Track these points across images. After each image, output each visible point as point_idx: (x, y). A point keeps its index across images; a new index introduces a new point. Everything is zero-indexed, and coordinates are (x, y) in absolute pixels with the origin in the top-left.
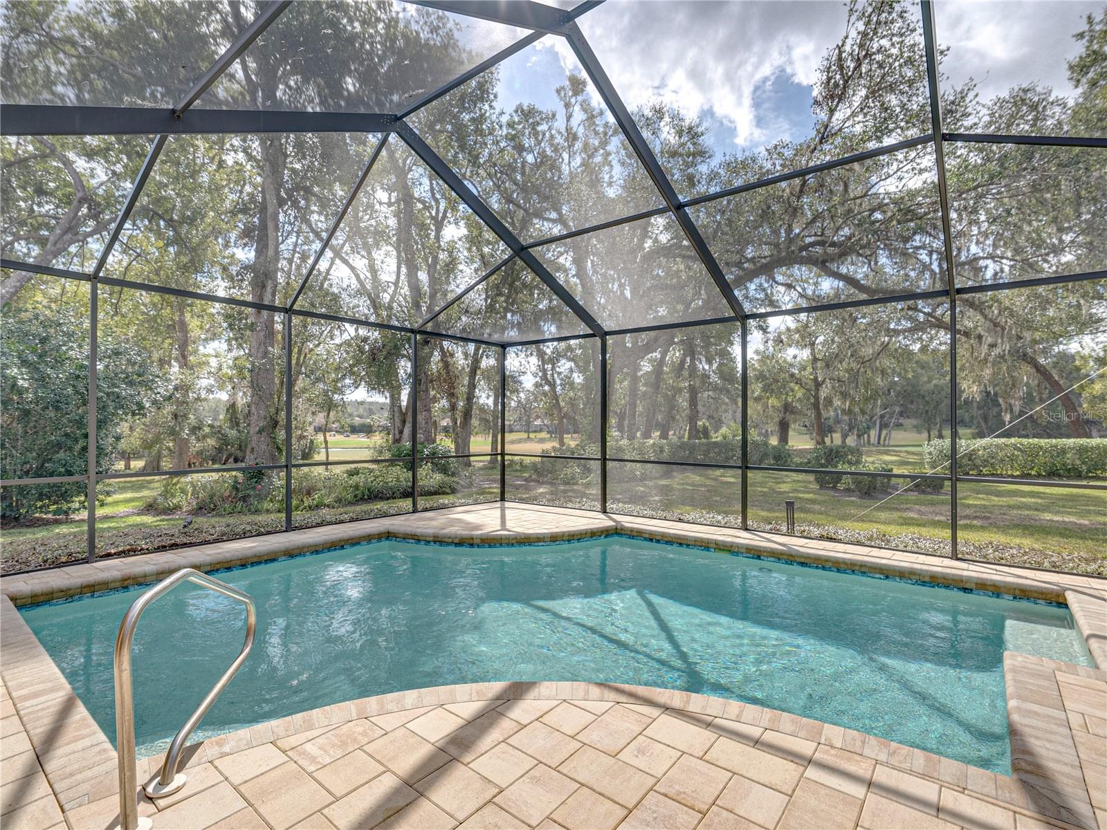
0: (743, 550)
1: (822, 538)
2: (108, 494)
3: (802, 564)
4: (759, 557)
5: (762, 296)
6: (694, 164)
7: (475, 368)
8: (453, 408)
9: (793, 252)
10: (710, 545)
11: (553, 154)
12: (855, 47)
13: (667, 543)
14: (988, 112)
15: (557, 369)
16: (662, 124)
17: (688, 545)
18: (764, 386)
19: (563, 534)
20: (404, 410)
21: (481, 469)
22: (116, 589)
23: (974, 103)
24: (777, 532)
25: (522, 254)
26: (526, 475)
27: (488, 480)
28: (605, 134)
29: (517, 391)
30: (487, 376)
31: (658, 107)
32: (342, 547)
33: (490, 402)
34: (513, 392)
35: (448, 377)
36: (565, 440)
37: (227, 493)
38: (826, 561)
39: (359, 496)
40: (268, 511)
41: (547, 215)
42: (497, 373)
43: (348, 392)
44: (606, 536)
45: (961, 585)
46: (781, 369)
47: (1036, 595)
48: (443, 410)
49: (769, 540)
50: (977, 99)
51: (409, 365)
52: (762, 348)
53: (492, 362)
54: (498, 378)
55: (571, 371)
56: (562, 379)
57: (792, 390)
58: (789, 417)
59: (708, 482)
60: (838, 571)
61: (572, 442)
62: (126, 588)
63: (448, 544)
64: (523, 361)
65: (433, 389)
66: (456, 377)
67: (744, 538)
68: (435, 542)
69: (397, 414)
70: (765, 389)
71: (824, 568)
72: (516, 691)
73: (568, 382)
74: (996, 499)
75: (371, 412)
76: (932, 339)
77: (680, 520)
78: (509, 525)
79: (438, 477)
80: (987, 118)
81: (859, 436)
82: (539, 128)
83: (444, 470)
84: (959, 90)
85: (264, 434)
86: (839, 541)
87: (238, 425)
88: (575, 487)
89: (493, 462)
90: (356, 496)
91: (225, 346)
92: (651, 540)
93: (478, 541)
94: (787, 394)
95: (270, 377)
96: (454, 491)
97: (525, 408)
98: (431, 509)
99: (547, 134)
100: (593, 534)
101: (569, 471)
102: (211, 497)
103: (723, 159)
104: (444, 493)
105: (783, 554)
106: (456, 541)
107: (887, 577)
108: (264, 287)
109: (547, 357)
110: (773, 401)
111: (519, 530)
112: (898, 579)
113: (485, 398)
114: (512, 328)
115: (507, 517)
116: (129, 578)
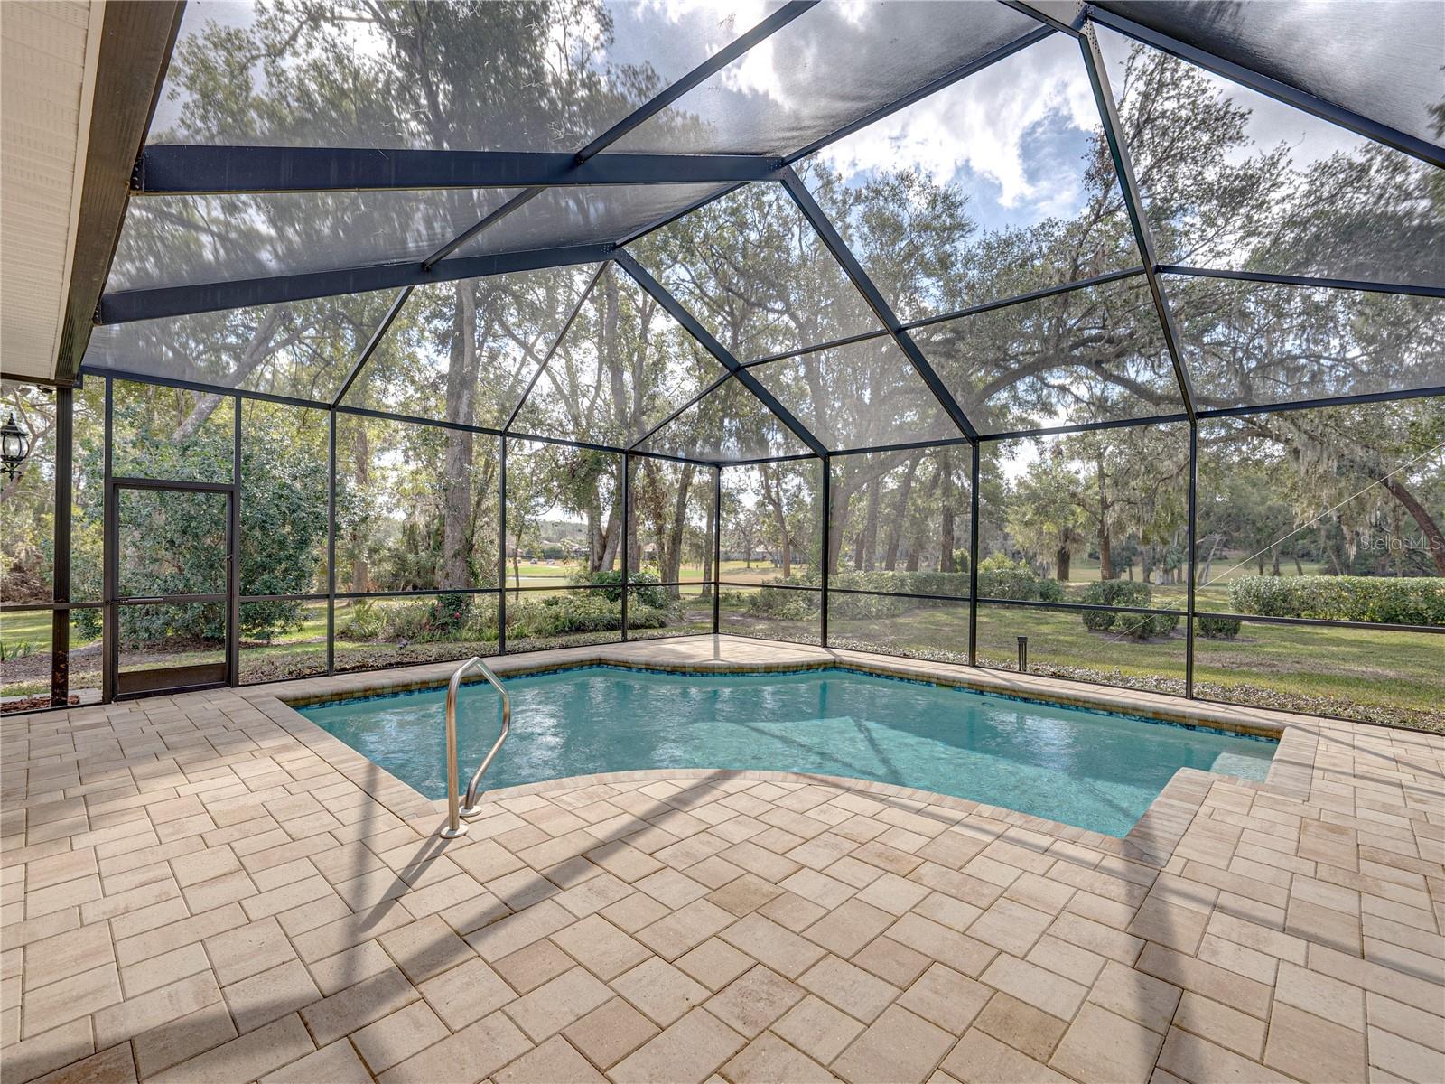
0: (966, 685)
1: (1054, 675)
2: (306, 619)
3: (1025, 700)
4: (981, 693)
5: (1034, 398)
6: (951, 240)
7: (685, 485)
8: (660, 531)
9: (1062, 350)
10: (933, 680)
11: (781, 229)
12: (1134, 111)
14: (1305, 180)
15: (784, 486)
16: (911, 193)
17: (909, 680)
18: (1037, 509)
19: (778, 666)
20: (604, 533)
21: (692, 602)
22: (359, 699)
23: (1287, 170)
24: (1008, 669)
25: (739, 374)
26: (743, 610)
27: (700, 614)
28: (844, 202)
29: (736, 513)
30: (699, 493)
31: (905, 174)
32: (555, 672)
33: (704, 524)
34: (729, 513)
35: (656, 496)
36: (792, 571)
37: (425, 621)
38: (1050, 696)
39: (560, 628)
40: (466, 640)
41: (771, 305)
42: (712, 490)
43: (542, 512)
44: (824, 669)
45: (1184, 721)
46: (1059, 487)
47: (1256, 731)
48: (649, 533)
49: (994, 676)
50: (1290, 167)
51: (612, 482)
52: (1037, 460)
53: (707, 478)
54: (712, 496)
55: (799, 488)
56: (788, 499)
57: (1073, 513)
58: (1070, 547)
59: (956, 622)
60: (1062, 707)
61: (798, 572)
62: (367, 698)
63: (660, 672)
64: (743, 477)
65: (637, 508)
66: (664, 495)
67: (969, 674)
68: (647, 669)
69: (596, 538)
70: (1038, 512)
71: (1047, 704)
72: (726, 775)
73: (796, 500)
74: (1301, 646)
75: (562, 535)
76: (1254, 449)
77: (905, 656)
78: (722, 655)
79: (645, 609)
80: (1306, 187)
81: (1166, 571)
82: (765, 198)
83: (651, 601)
84: (1269, 155)
85: (459, 558)
86: (1072, 679)
87: (416, 547)
88: (799, 624)
89: (706, 593)
90: (556, 628)
91: (400, 457)
92: (871, 674)
93: (691, 670)
94: (1066, 518)
95: (465, 496)
96: (662, 625)
97: (744, 532)
98: (641, 639)
99: (774, 206)
100: (810, 667)
101: (792, 606)
102: (410, 623)
103: (983, 238)
104: (651, 627)
106: (669, 669)
108: (459, 397)
109: (770, 471)
110: (1048, 527)
111: (733, 660)
112: (1121, 716)
113: (697, 520)
114: (730, 436)
115: (721, 649)
116: (370, 689)
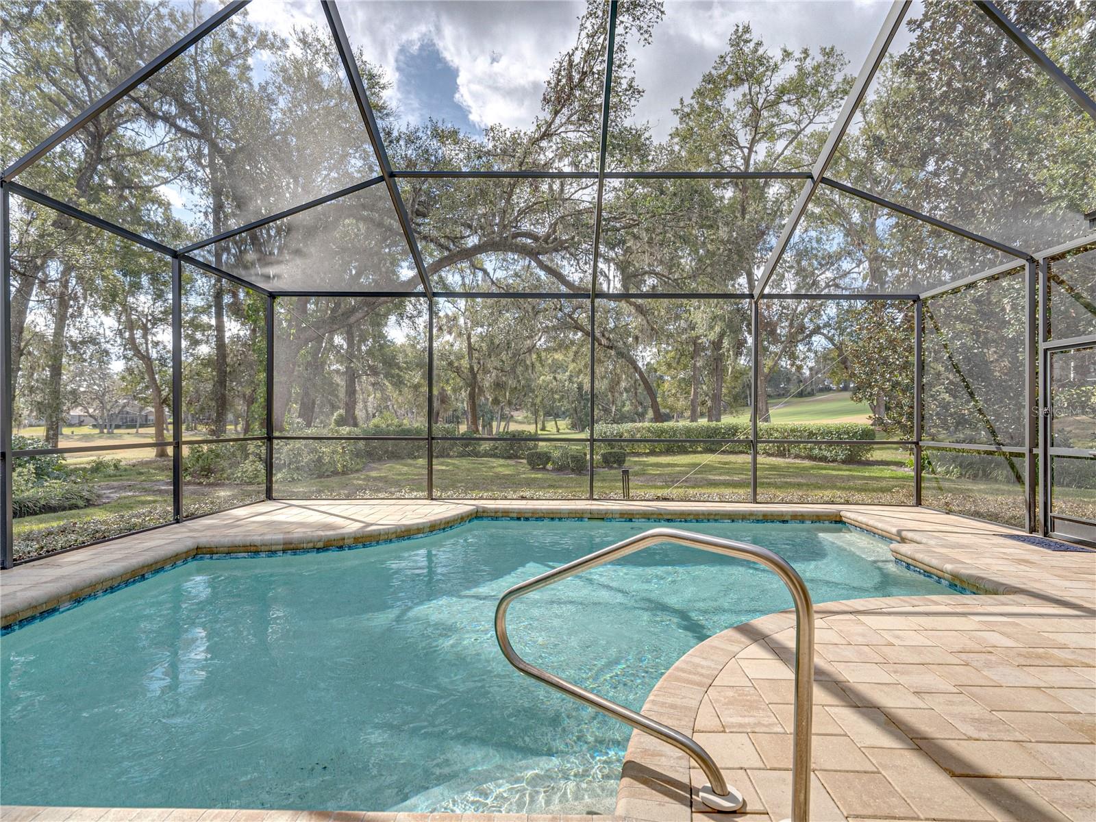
0: (617, 516)
4: (631, 520)
9: (506, 238)
10: (585, 515)
13: (537, 519)
17: (560, 519)
38: (689, 514)
45: (782, 519)
46: (442, 357)
58: (440, 407)
60: (697, 521)
78: (361, 519)
79: (56, 485)
92: (519, 519)
94: (447, 383)
96: (89, 503)
105: (653, 514)
107: (733, 521)
111: (389, 522)
115: (337, 513)
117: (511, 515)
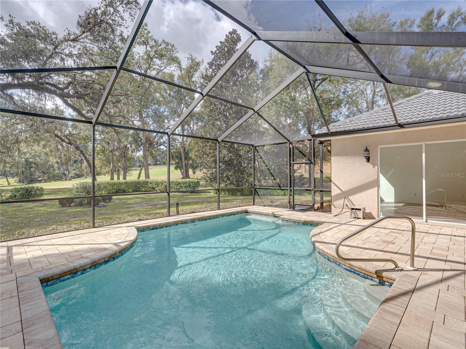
0: (190, 221)
4: (194, 222)
10: (179, 223)
107: (222, 217)
117: (150, 228)
